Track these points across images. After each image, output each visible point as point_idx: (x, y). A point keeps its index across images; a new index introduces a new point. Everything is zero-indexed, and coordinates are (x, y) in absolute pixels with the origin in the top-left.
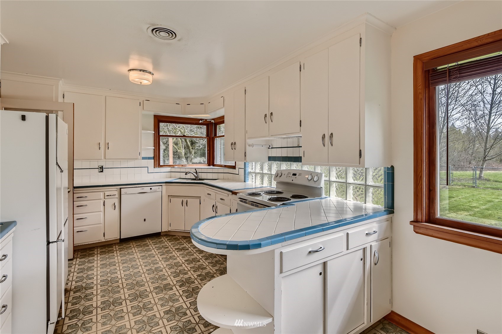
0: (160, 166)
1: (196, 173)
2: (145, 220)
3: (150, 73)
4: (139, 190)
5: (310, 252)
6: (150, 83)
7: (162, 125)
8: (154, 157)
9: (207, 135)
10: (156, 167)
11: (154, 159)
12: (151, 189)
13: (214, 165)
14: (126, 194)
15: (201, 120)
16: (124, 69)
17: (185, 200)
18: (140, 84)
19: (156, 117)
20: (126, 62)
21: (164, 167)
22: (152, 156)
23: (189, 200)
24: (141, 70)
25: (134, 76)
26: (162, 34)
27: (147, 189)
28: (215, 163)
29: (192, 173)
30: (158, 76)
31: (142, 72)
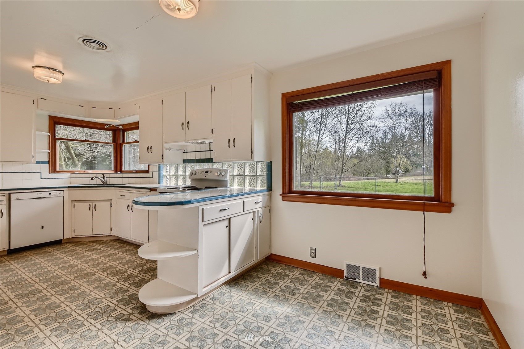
0: (56, 171)
1: (104, 178)
2: (43, 227)
3: (60, 72)
4: (36, 195)
5: (221, 210)
6: (59, 82)
7: (58, 127)
8: (49, 162)
9: (114, 141)
10: (52, 172)
11: (49, 164)
12: (50, 194)
13: (121, 171)
14: (17, 199)
15: (108, 125)
16: (28, 65)
17: (92, 204)
18: (47, 82)
19: (50, 117)
20: (31, 58)
21: (61, 172)
22: (47, 160)
23: (97, 204)
24: (49, 68)
25: (40, 73)
26: (92, 44)
27: (45, 194)
28: (123, 170)
29: (99, 178)
30: (68, 76)
31: (50, 70)
